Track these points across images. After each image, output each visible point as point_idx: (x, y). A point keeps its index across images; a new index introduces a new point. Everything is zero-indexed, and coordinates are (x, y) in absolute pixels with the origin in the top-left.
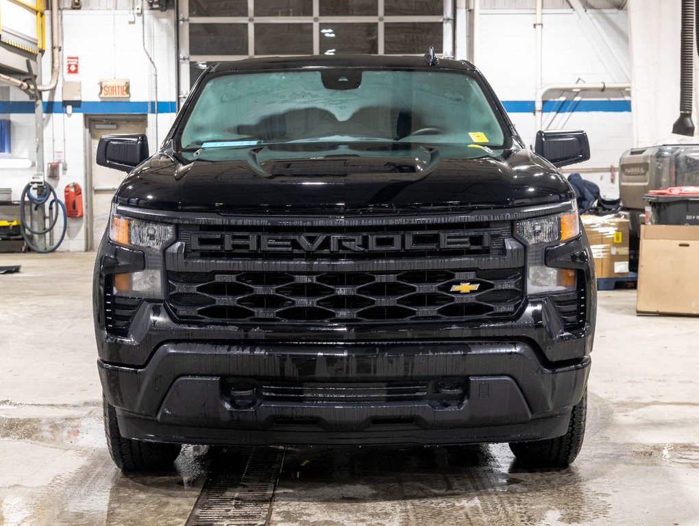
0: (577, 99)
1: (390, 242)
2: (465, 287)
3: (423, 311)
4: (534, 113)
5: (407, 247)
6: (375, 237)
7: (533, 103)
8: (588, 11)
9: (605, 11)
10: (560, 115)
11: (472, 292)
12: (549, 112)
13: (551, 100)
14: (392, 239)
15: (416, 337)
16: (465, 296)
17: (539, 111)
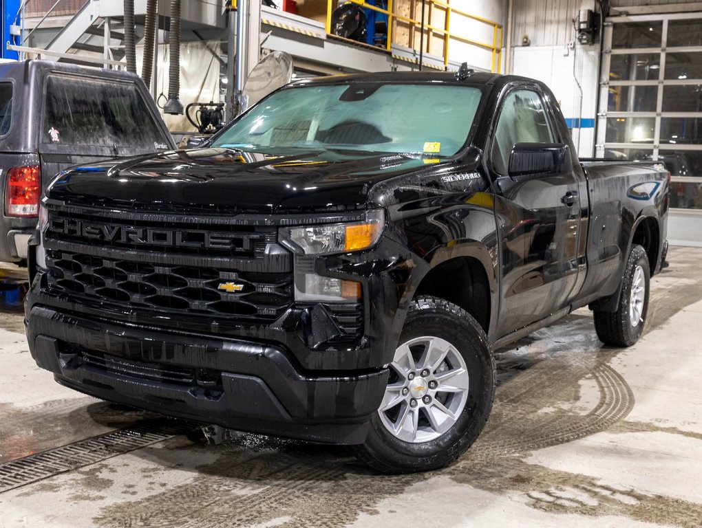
1: (163, 237)
2: (231, 287)
3: (196, 304)
5: (178, 244)
6: (152, 231)
11: (237, 292)
14: (165, 235)
15: (182, 327)
16: (230, 295)
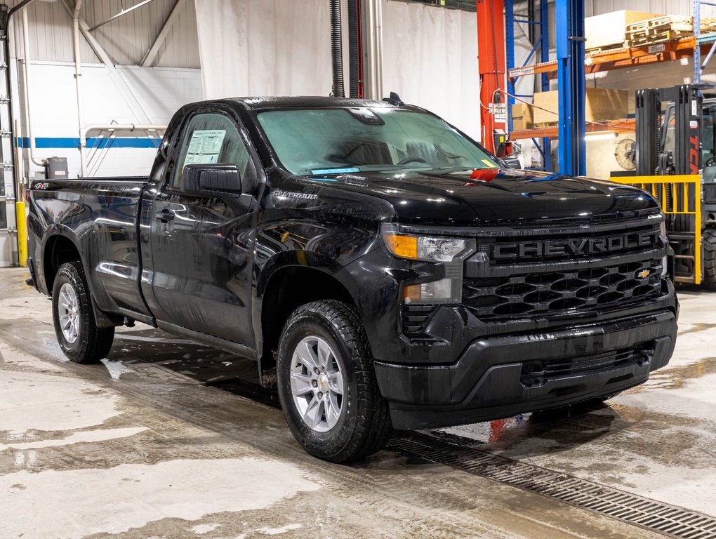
0: (113, 137)
2: (645, 274)
3: (627, 293)
4: (80, 148)
6: (612, 239)
7: (79, 139)
8: (116, 66)
9: (130, 67)
10: (100, 150)
11: (648, 276)
12: (91, 147)
13: (92, 138)
14: (619, 240)
16: (644, 280)
17: (84, 147)
